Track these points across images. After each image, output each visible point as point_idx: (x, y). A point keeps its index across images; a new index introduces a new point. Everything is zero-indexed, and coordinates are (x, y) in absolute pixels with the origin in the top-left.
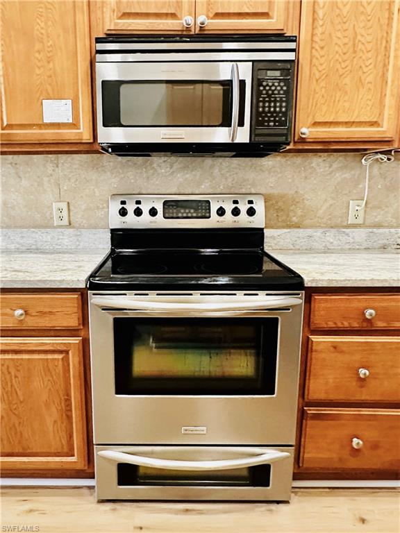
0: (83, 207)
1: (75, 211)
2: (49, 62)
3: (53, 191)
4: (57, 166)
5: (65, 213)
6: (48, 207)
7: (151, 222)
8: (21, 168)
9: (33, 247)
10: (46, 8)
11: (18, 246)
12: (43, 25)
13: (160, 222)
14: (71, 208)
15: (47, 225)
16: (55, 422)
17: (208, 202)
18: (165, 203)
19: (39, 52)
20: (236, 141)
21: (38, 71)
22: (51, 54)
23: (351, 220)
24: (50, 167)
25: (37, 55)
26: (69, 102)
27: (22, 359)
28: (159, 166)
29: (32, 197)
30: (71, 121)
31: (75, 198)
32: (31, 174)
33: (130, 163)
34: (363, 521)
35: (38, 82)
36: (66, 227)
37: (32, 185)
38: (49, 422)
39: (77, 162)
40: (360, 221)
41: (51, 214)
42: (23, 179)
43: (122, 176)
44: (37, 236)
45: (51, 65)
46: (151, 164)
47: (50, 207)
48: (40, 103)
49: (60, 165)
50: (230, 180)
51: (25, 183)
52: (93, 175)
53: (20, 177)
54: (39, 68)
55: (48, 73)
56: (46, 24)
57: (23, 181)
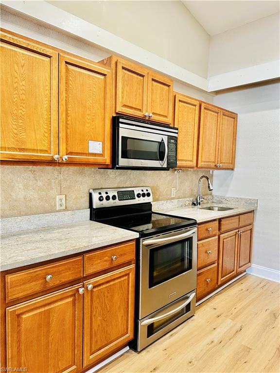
0: (74, 197)
1: (69, 200)
2: (93, 121)
3: (56, 188)
4: (60, 173)
5: (64, 201)
6: (53, 198)
7: (114, 203)
8: (38, 174)
9: (46, 226)
10: (93, 93)
11: (35, 226)
12: (91, 101)
13: (118, 203)
14: (67, 198)
15: (52, 211)
16: (122, 316)
17: (133, 191)
18: (118, 192)
19: (88, 115)
20: (163, 167)
21: (87, 125)
22: (94, 117)
23: (172, 196)
24: (56, 173)
25: (87, 116)
26: (101, 143)
27: (111, 285)
28: (110, 174)
29: (44, 192)
30: (101, 153)
31: (69, 192)
32: (44, 177)
33: (98, 172)
34: (215, 309)
35: (87, 131)
36: (64, 210)
37: (44, 185)
38: (120, 318)
39: (72, 171)
40: (174, 196)
41: (55, 202)
42: (39, 181)
43: (94, 179)
44: (49, 219)
45: (94, 123)
46: (107, 173)
47: (55, 199)
48: (87, 143)
49: (62, 172)
50: (136, 180)
51: (40, 184)
52: (79, 178)
53: (36, 180)
54: (88, 123)
55: (93, 127)
56: (93, 102)
57: (38, 183)
